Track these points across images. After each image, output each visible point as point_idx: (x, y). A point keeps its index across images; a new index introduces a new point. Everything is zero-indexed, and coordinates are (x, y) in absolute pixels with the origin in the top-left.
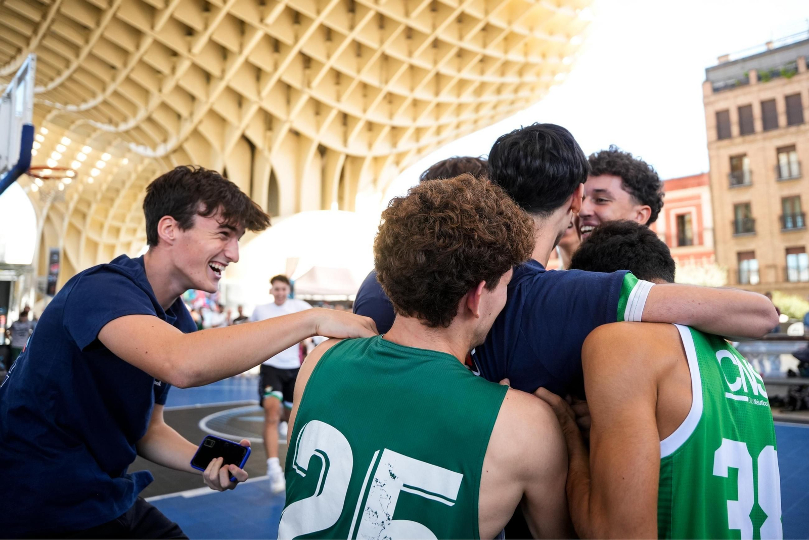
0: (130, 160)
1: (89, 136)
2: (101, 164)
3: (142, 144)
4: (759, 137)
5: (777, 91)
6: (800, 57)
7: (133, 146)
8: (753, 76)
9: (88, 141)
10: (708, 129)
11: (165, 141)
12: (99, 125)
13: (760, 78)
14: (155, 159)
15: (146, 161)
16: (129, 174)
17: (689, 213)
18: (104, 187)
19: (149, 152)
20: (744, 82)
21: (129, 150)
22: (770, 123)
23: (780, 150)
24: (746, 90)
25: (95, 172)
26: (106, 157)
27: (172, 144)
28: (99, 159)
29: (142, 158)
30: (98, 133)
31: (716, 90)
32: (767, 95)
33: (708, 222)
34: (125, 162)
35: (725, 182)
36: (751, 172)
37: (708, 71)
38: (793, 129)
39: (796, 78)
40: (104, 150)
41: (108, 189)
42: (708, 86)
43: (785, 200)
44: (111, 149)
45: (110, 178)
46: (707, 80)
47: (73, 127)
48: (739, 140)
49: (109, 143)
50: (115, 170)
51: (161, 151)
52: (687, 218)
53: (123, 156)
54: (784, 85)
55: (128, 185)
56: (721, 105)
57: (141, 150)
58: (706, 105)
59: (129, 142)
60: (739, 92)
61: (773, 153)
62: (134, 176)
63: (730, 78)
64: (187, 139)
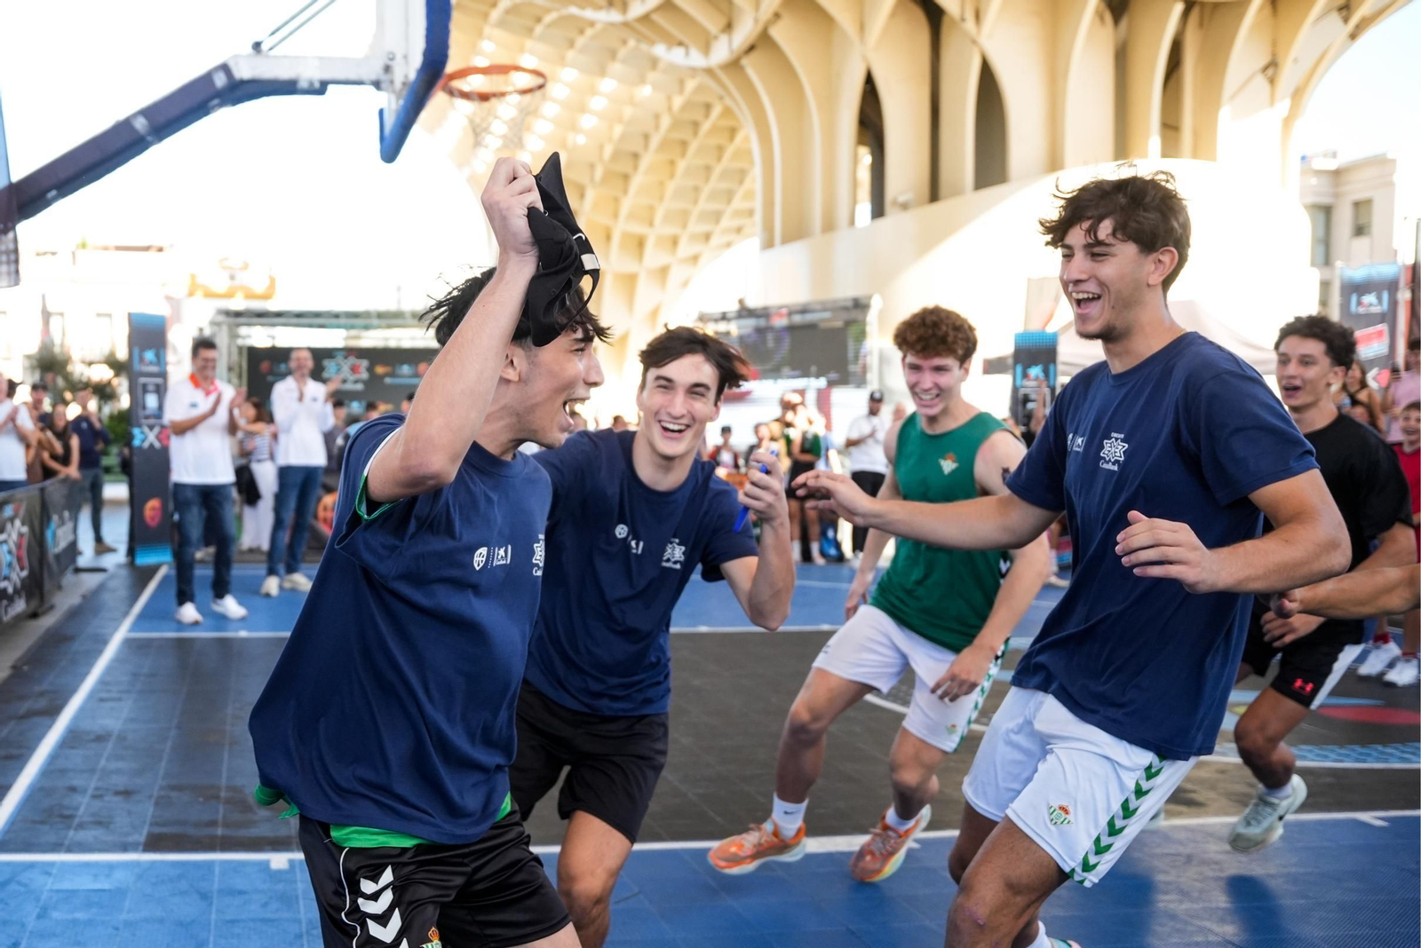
0: (655, 87)
1: (571, 44)
2: (598, 103)
3: (680, 44)
7: (660, 50)
9: (571, 54)
11: (729, 27)
12: (589, 14)
14: (709, 72)
15: (691, 85)
16: (657, 117)
18: (608, 151)
19: (696, 59)
21: (654, 62)
25: (588, 122)
26: (608, 85)
27: (745, 31)
28: (593, 91)
29: (680, 76)
30: (589, 32)
34: (646, 91)
40: (602, 72)
41: (616, 156)
44: (616, 67)
45: (618, 130)
47: (539, 29)
49: (613, 55)
50: (628, 112)
51: (722, 51)
53: (642, 80)
55: (655, 141)
57: (677, 56)
59: (652, 43)
62: (666, 122)
64: (777, 16)
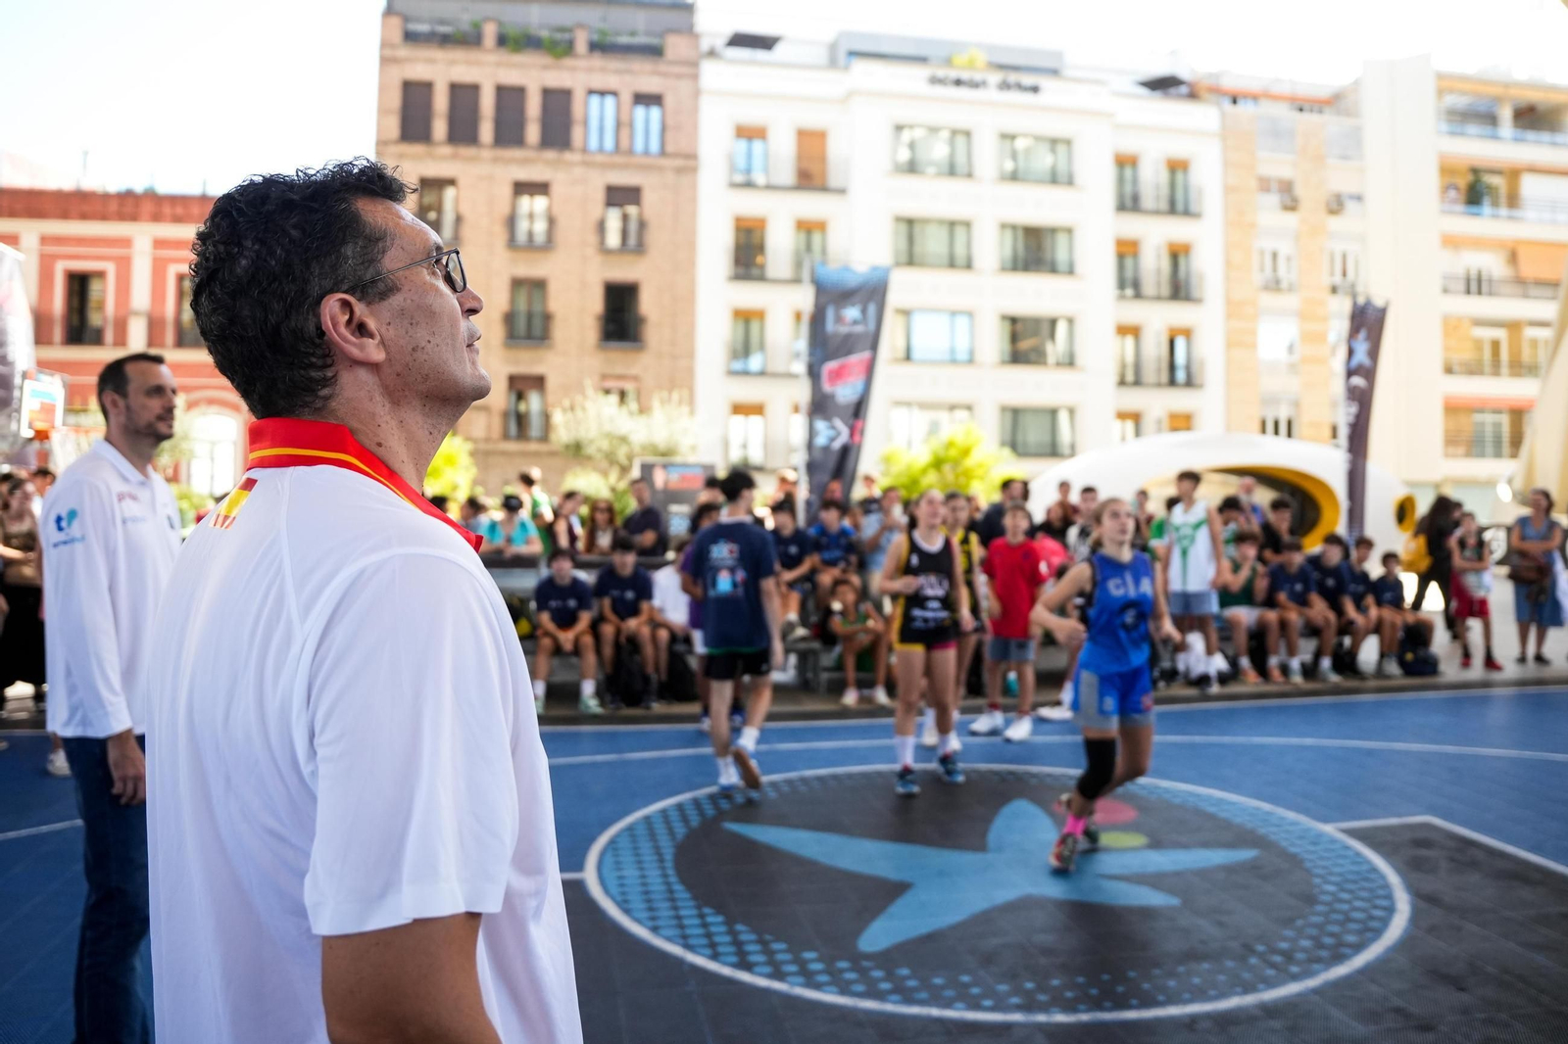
4: (485, 153)
5: (533, 74)
6: (581, 27)
8: (490, 32)
10: (382, 111)
13: (502, 41)
20: (469, 39)
22: (509, 133)
23: (522, 188)
24: (474, 55)
31: (410, 37)
32: (511, 77)
36: (459, 220)
38: (550, 154)
39: (568, 62)
42: (395, 22)
43: (517, 283)
46: (391, 10)
48: (447, 150)
54: (545, 67)
56: (419, 71)
58: (385, 60)
60: (458, 54)
61: (506, 191)
63: (442, 22)
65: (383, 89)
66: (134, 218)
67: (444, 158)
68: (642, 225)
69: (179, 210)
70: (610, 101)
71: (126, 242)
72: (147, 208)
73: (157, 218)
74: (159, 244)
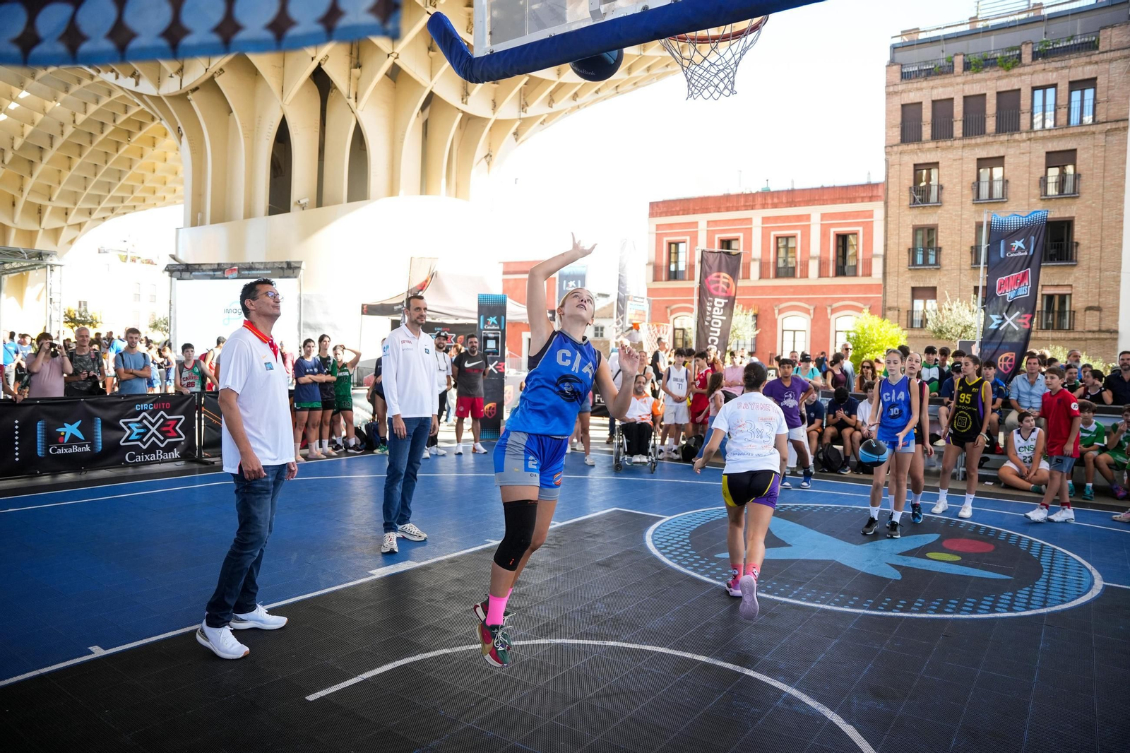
0: (64, 104)
4: (957, 143)
5: (989, 85)
6: (1026, 43)
8: (959, 61)
10: (889, 126)
13: (967, 66)
16: (62, 126)
17: (855, 234)
18: (19, 143)
20: (946, 70)
22: (974, 127)
23: (982, 163)
24: (948, 80)
26: (24, 95)
28: (11, 97)
31: (905, 76)
32: (974, 90)
33: (878, 248)
34: (56, 106)
35: (906, 198)
36: (940, 188)
37: (894, 48)
38: (1004, 137)
39: (1016, 71)
40: (21, 84)
41: (25, 146)
42: (896, 68)
44: (33, 85)
45: (29, 130)
46: (892, 62)
48: (932, 145)
52: (851, 239)
54: (999, 78)
56: (911, 98)
58: (888, 94)
60: (938, 81)
61: (974, 166)
63: (926, 63)
65: (888, 112)
66: (752, 207)
67: (929, 150)
68: (1077, 176)
69: (776, 200)
70: (1051, 92)
71: (749, 220)
72: (759, 200)
73: (764, 206)
74: (765, 220)
